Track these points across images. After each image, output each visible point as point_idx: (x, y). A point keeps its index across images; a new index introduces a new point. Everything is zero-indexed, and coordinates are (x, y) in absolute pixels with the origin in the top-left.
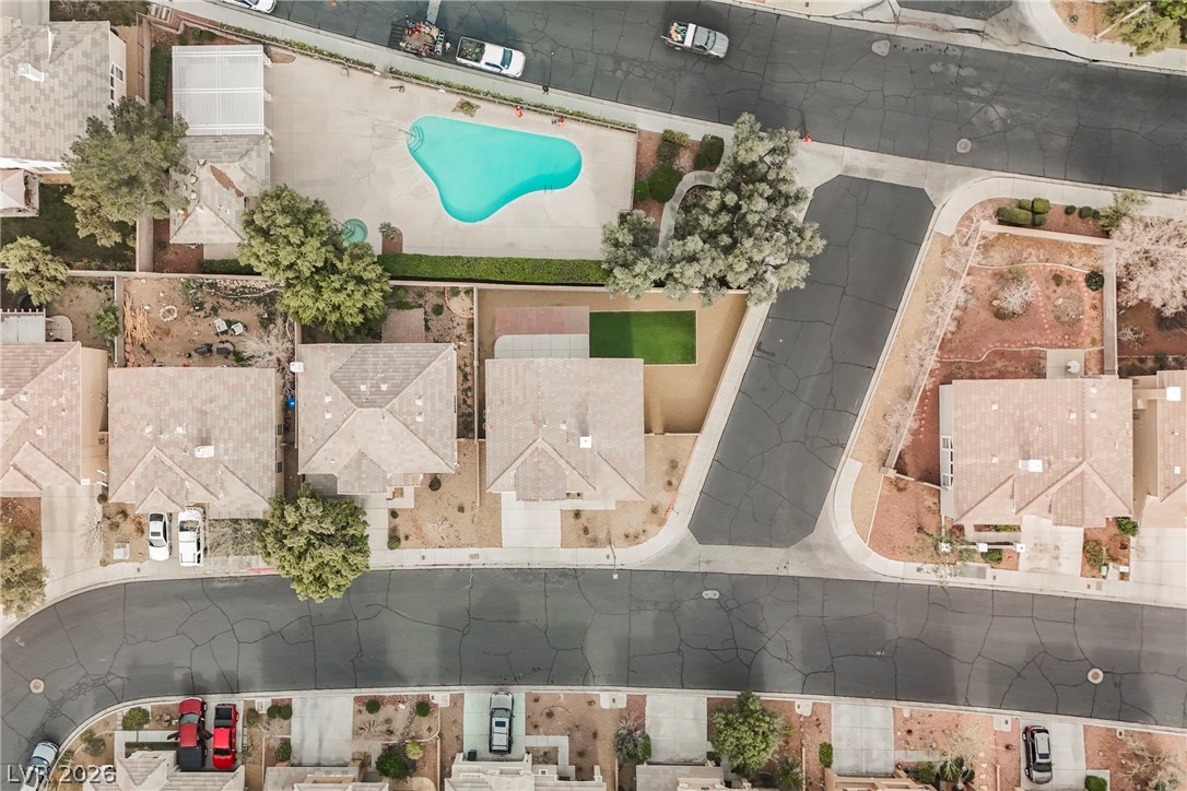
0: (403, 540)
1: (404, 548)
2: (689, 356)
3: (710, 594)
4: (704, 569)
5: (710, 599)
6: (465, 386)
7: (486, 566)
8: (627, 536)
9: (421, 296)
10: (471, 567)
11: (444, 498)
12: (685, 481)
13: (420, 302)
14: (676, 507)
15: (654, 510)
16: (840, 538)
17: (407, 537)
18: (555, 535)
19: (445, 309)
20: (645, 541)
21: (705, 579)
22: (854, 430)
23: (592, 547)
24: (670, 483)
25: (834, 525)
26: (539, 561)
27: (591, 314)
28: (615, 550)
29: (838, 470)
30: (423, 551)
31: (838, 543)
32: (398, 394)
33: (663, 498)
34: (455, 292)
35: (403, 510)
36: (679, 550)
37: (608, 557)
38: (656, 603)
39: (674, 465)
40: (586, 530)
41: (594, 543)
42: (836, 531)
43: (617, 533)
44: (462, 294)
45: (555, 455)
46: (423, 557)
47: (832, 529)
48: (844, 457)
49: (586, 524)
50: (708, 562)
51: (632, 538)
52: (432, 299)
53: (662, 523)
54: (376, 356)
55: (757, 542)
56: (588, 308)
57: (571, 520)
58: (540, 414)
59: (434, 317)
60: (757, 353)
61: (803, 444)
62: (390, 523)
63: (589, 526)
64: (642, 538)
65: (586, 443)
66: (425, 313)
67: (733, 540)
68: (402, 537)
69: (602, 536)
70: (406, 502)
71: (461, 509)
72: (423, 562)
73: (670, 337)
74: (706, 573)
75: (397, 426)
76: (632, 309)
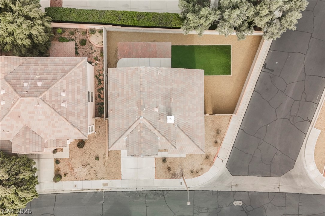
0: (63, 177)
1: (64, 181)
2: (227, 70)
3: (238, 203)
4: (234, 189)
5: (237, 206)
6: (100, 87)
7: (112, 190)
8: (192, 172)
9: (72, 34)
10: (104, 191)
11: (87, 152)
12: (225, 141)
13: (72, 38)
14: (219, 155)
15: (207, 157)
16: (308, 171)
17: (65, 175)
18: (152, 172)
19: (87, 42)
20: (202, 174)
21: (235, 194)
22: (316, 112)
23: (172, 178)
24: (216, 142)
25: (305, 164)
26: (143, 186)
27: (172, 46)
28: (186, 180)
29: (308, 134)
30: (75, 182)
31: (307, 174)
32: (48, 89)
33: (212, 150)
34: (93, 31)
35: (63, 159)
36: (221, 179)
37: (181, 183)
38: (208, 209)
39: (218, 132)
40: (169, 169)
41: (174, 176)
42: (306, 167)
43: (186, 171)
44: (97, 33)
45: (151, 128)
46: (76, 186)
47: (304, 167)
48: (310, 127)
49: (169, 165)
50: (237, 185)
51: (195, 173)
52: (79, 36)
53: (211, 164)
54: (36, 64)
55: (263, 174)
56: (170, 43)
57: (161, 163)
58: (142, 102)
59: (81, 47)
60: (264, 70)
61: (289, 120)
62: (55, 167)
63: (171, 166)
64: (200, 173)
65: (171, 120)
66: (76, 44)
67: (251, 173)
68: (62, 175)
69: (178, 172)
70: (64, 155)
71: (97, 158)
72: (75, 189)
73: (217, 60)
74: (235, 191)
75: (48, 110)
76: (196, 44)
